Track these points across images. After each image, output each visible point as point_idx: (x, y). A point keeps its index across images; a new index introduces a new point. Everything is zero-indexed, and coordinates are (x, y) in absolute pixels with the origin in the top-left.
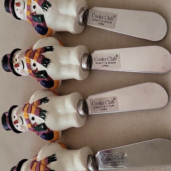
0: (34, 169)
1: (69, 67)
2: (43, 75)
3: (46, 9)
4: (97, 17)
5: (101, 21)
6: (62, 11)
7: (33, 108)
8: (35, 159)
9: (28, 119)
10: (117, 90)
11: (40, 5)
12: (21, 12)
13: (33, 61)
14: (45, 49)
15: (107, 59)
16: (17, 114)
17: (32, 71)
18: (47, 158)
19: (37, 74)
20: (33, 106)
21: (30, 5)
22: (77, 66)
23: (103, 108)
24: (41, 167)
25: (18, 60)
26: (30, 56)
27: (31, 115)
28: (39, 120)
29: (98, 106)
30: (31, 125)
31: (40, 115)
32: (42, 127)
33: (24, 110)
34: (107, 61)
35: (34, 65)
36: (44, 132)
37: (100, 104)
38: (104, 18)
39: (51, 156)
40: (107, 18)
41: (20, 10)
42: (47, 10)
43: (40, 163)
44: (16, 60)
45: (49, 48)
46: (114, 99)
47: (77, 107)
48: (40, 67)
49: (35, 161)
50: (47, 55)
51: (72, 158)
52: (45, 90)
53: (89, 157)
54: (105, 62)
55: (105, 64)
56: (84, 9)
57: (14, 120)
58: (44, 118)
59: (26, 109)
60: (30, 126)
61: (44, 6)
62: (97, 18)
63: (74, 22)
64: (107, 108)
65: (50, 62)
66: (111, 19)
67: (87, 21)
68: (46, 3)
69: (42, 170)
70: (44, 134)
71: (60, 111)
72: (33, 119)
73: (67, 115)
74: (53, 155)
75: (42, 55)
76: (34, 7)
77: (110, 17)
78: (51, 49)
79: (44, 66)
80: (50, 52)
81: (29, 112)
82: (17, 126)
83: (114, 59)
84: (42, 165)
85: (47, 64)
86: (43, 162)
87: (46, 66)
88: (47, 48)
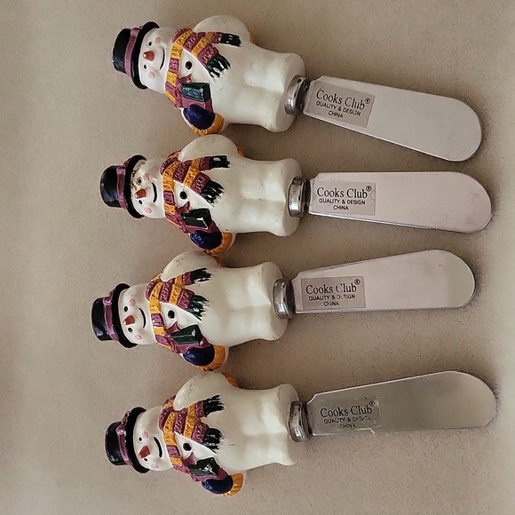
0: (169, 425)
1: (261, 204)
2: (202, 219)
3: (218, 71)
4: (328, 98)
5: (337, 108)
6: (252, 79)
7: (173, 290)
8: (169, 405)
9: (160, 315)
10: (366, 264)
11: (203, 63)
12: (154, 74)
13: (180, 187)
14: (210, 163)
15: (345, 194)
16: (133, 302)
17: (176, 208)
18: (199, 403)
19: (187, 215)
20: (174, 286)
21: (178, 60)
22: (279, 204)
23: (331, 300)
24: (187, 423)
25: (143, 182)
26: (174, 174)
27: (167, 307)
28: (184, 318)
29: (319, 295)
30: (165, 329)
31: (190, 308)
32: (193, 334)
33: (152, 293)
34: (346, 198)
35: (184, 195)
36: (195, 345)
37: (325, 291)
38: (343, 101)
39: (209, 400)
40: (350, 102)
41: (153, 68)
42: (218, 75)
43: (183, 414)
44: (140, 181)
45: (218, 159)
46: (357, 281)
47: (273, 294)
48: (197, 201)
49: (171, 410)
50: (216, 174)
51: (258, 406)
52: (201, 254)
53: (293, 404)
54: (341, 199)
55: (341, 204)
56: (300, 80)
57: (123, 316)
58: (198, 315)
59: (155, 292)
60: (161, 331)
61: (213, 66)
62: (327, 102)
63: (277, 105)
64: (340, 301)
65: (221, 192)
66: (360, 106)
67: (303, 107)
68: (218, 59)
69: (188, 428)
70: (193, 350)
71: (235, 300)
72: (171, 314)
73: (248, 311)
74: (214, 398)
75: (203, 175)
76: (189, 65)
77: (358, 101)
78: (223, 162)
79: (207, 199)
80: (222, 168)
81: (163, 299)
82: (130, 330)
83: (362, 195)
84: (191, 417)
85: (215, 195)
86: (191, 413)
87: (212, 201)
88: (215, 159)
